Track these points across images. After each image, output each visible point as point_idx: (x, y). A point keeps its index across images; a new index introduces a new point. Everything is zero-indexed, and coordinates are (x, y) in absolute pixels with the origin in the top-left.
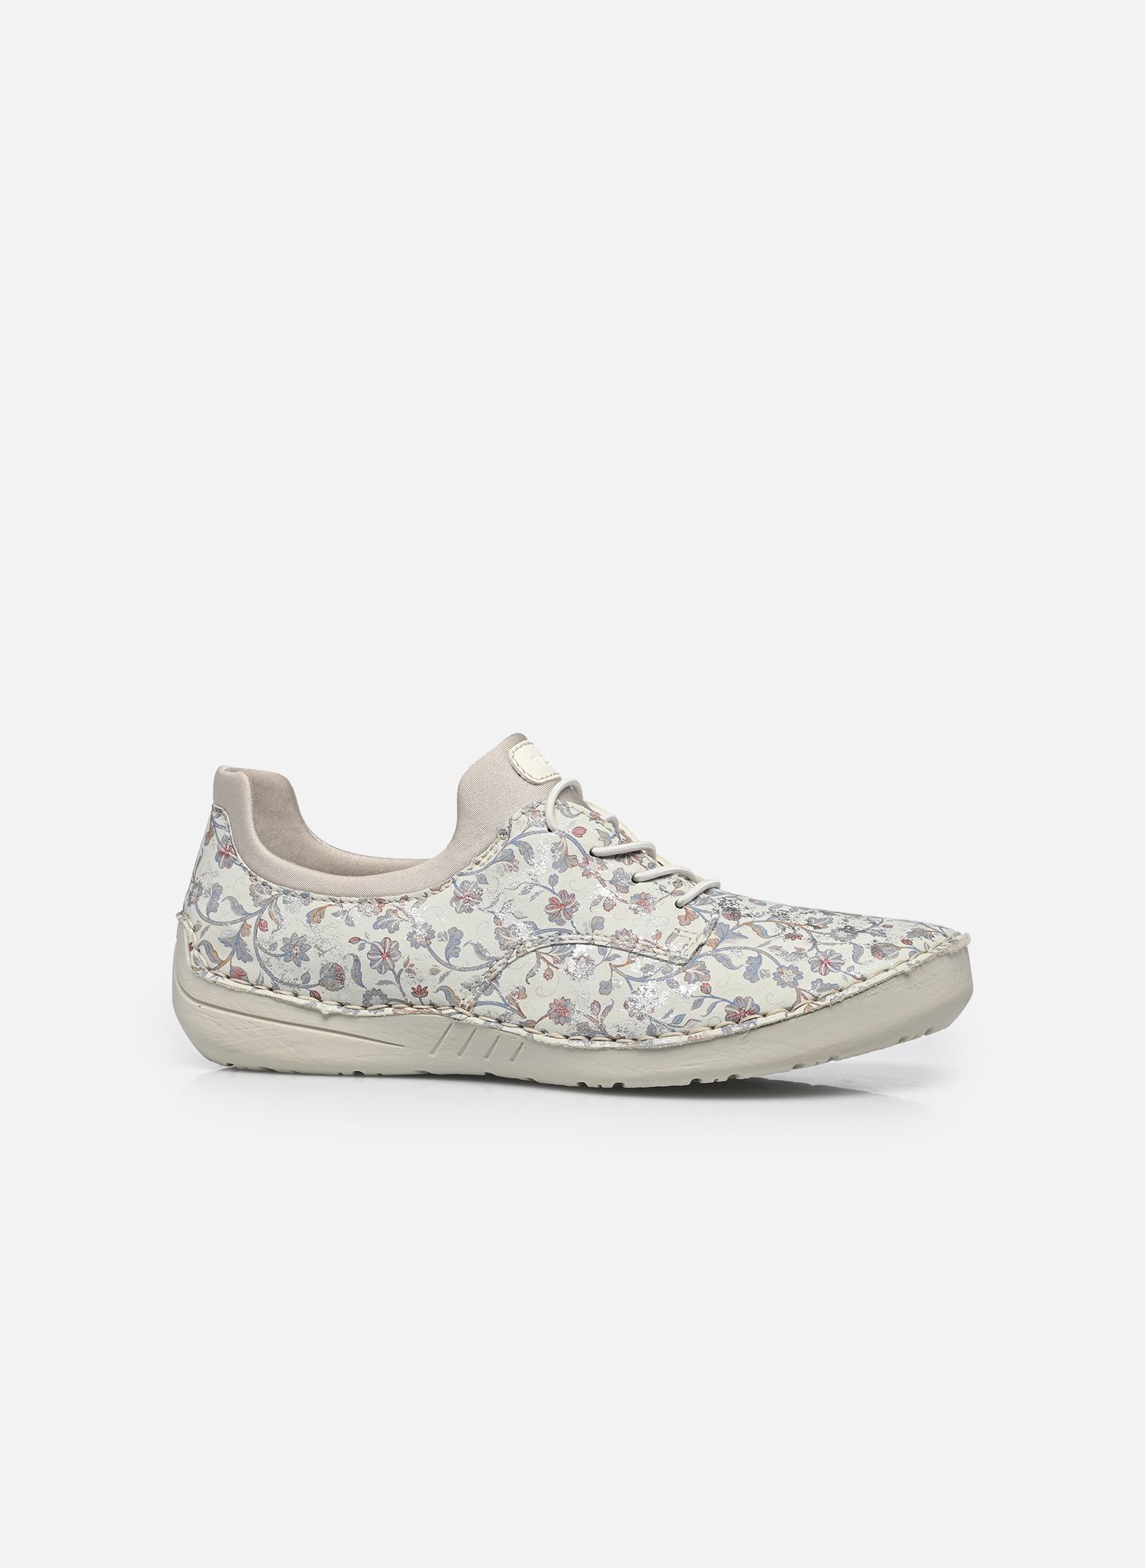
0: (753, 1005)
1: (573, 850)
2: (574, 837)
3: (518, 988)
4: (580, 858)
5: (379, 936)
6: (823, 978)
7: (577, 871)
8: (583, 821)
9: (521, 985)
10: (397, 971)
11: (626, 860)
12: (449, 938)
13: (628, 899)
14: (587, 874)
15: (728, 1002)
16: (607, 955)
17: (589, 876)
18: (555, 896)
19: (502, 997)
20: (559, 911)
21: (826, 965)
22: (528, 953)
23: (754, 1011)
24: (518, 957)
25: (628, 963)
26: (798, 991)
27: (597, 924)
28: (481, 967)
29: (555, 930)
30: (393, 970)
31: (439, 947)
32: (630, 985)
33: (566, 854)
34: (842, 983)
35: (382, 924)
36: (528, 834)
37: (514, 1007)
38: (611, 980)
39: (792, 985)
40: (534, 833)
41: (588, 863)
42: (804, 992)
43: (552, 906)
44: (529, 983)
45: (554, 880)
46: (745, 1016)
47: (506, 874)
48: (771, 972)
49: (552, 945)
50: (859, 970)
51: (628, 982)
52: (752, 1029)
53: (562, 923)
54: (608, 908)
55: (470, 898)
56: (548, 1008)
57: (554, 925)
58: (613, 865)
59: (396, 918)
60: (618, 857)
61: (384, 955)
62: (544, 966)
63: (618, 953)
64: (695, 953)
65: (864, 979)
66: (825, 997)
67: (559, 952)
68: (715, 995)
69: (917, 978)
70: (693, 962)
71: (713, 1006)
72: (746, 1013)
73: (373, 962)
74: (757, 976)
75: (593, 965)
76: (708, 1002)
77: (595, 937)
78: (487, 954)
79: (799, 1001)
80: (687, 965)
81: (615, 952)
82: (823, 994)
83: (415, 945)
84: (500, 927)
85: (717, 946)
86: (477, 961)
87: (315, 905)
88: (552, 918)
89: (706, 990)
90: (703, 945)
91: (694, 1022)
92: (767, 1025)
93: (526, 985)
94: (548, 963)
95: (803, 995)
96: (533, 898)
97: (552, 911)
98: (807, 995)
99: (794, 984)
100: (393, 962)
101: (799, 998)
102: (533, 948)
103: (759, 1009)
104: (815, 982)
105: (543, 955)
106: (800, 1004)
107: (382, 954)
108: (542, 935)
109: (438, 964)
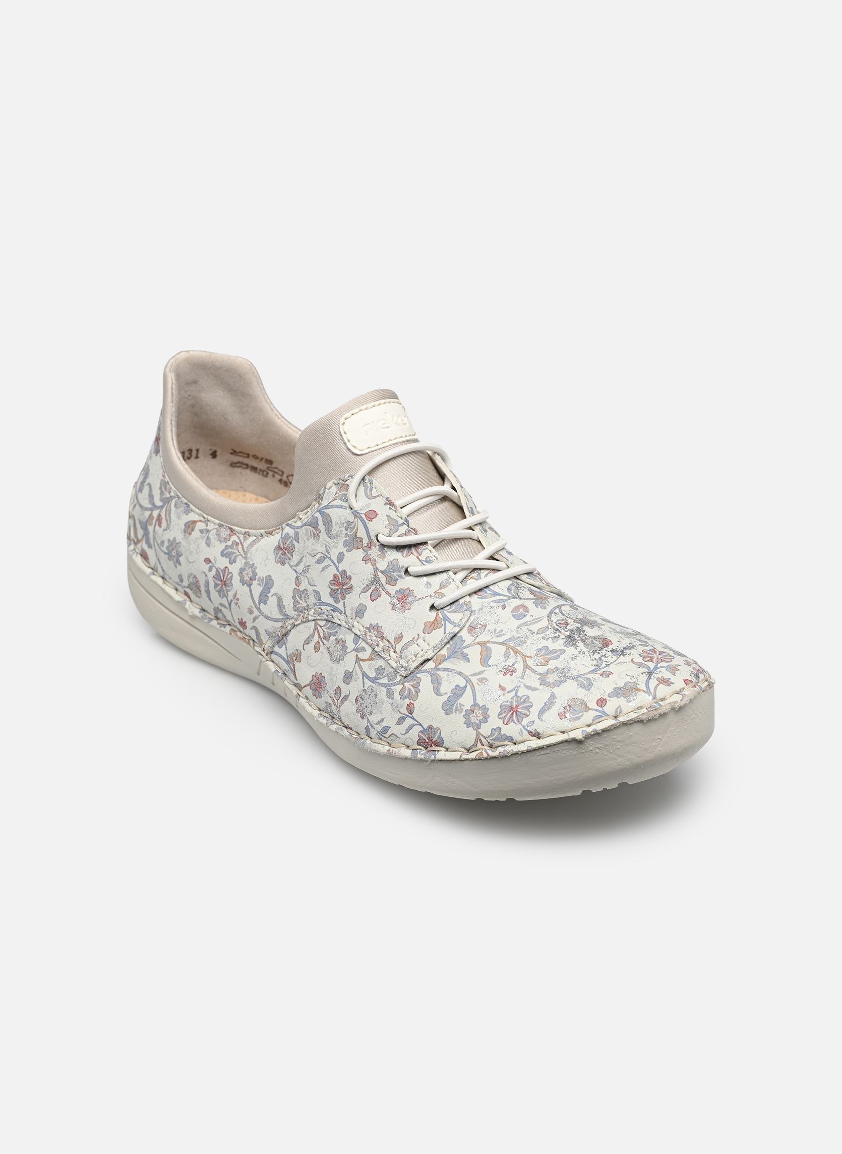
0: (440, 737)
1: (362, 533)
2: (365, 520)
3: (297, 650)
4: (366, 541)
5: (222, 563)
6: (503, 727)
7: (360, 553)
8: (378, 505)
9: (299, 649)
10: (229, 599)
11: (406, 551)
12: (264, 584)
13: (393, 592)
14: (366, 559)
15: (423, 727)
16: (358, 645)
17: (367, 562)
18: (338, 573)
19: (287, 653)
20: (338, 590)
21: (513, 714)
22: (309, 621)
23: (440, 743)
24: (303, 622)
25: (368, 660)
26: (478, 734)
27: (360, 612)
28: (277, 620)
29: (332, 606)
30: (227, 597)
31: (257, 589)
32: (363, 682)
33: (356, 535)
34: (517, 737)
35: (226, 553)
36: (332, 507)
37: (292, 666)
38: (353, 671)
39: (475, 727)
40: (337, 506)
41: (370, 548)
42: (482, 738)
43: (334, 582)
44: (304, 650)
45: (341, 557)
46: (431, 746)
47: (310, 539)
48: (465, 708)
49: (326, 620)
50: (539, 727)
51: (363, 678)
52: (433, 761)
53: (337, 601)
54: (373, 599)
55: (286, 552)
56: (310, 679)
57: (331, 601)
58: (392, 555)
59: (236, 551)
60: (399, 548)
61: (223, 581)
62: (316, 638)
63: (365, 647)
64: (417, 667)
65: (538, 736)
66: (497, 747)
67: (329, 628)
68: (415, 718)
69: (591, 745)
70: (413, 677)
71: (411, 727)
72: (433, 743)
73: (216, 585)
74: (452, 710)
75: (345, 651)
76: (409, 722)
77: (356, 624)
78: (284, 610)
79: (475, 745)
80: (408, 678)
81: (363, 644)
82: (497, 743)
83: (243, 582)
84: (298, 588)
85: (440, 664)
86: (276, 614)
87: (192, 517)
88: (333, 593)
89: (410, 709)
90: (429, 660)
91: (395, 737)
92: (444, 760)
93: (302, 650)
94: (320, 637)
95: (480, 740)
96: (323, 569)
97: (333, 587)
98: (483, 740)
99: (478, 727)
100: (228, 591)
101: (476, 742)
102: (313, 618)
103: (443, 743)
104: (495, 730)
105: (318, 626)
106: (476, 748)
107: (221, 581)
108: (322, 607)
109: (253, 606)
